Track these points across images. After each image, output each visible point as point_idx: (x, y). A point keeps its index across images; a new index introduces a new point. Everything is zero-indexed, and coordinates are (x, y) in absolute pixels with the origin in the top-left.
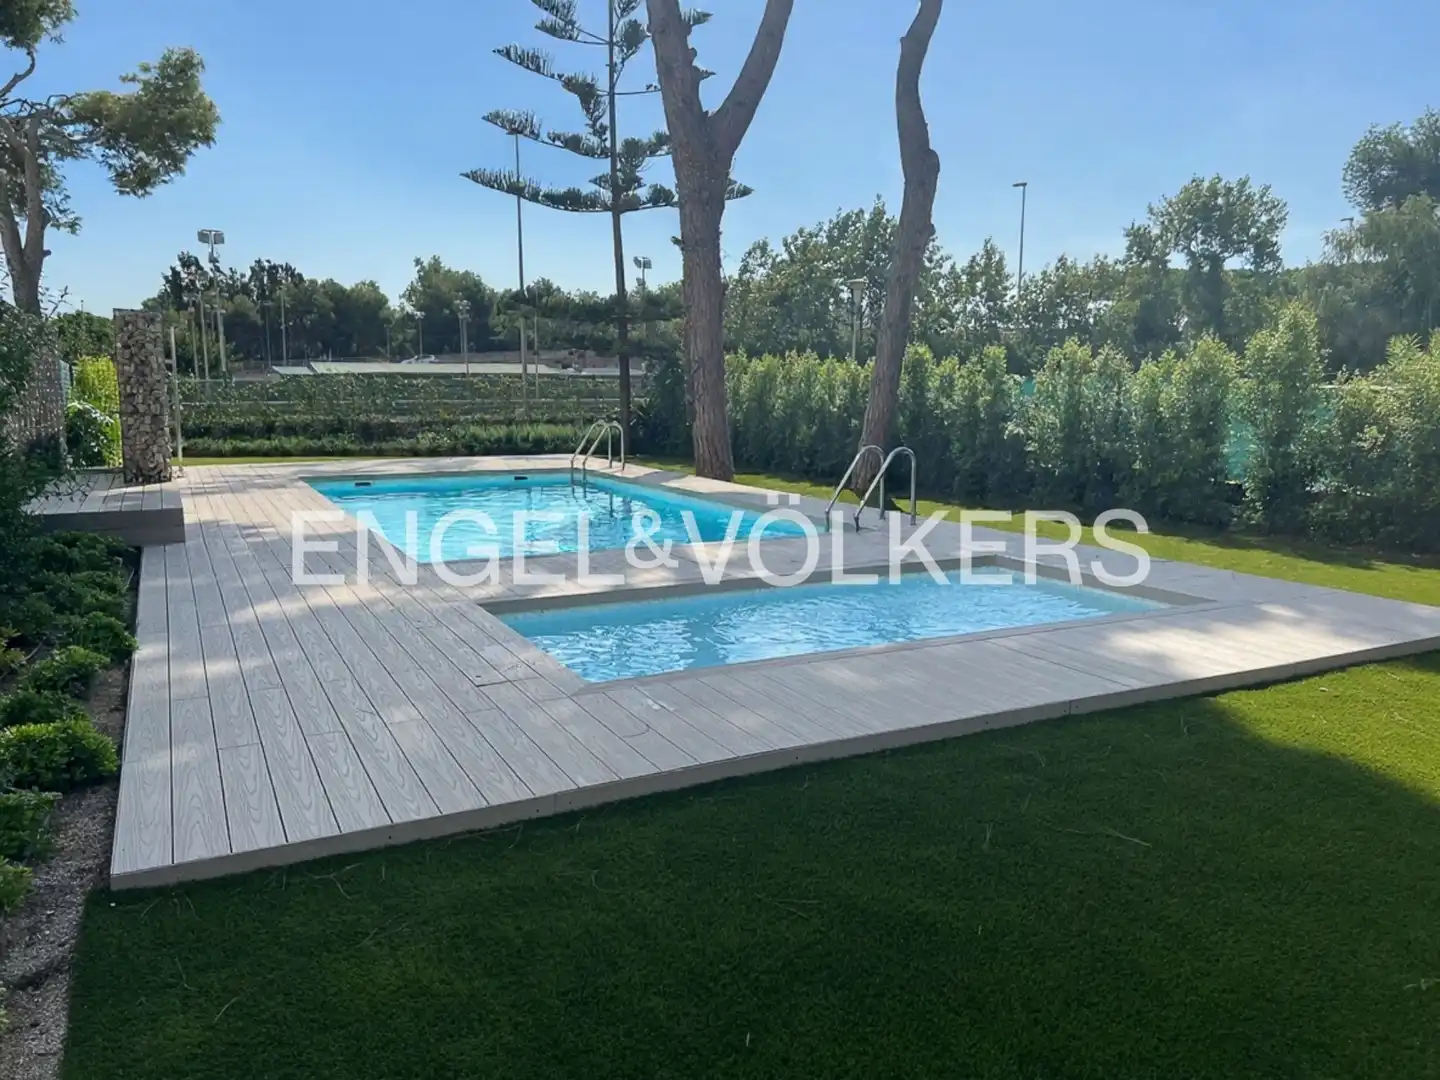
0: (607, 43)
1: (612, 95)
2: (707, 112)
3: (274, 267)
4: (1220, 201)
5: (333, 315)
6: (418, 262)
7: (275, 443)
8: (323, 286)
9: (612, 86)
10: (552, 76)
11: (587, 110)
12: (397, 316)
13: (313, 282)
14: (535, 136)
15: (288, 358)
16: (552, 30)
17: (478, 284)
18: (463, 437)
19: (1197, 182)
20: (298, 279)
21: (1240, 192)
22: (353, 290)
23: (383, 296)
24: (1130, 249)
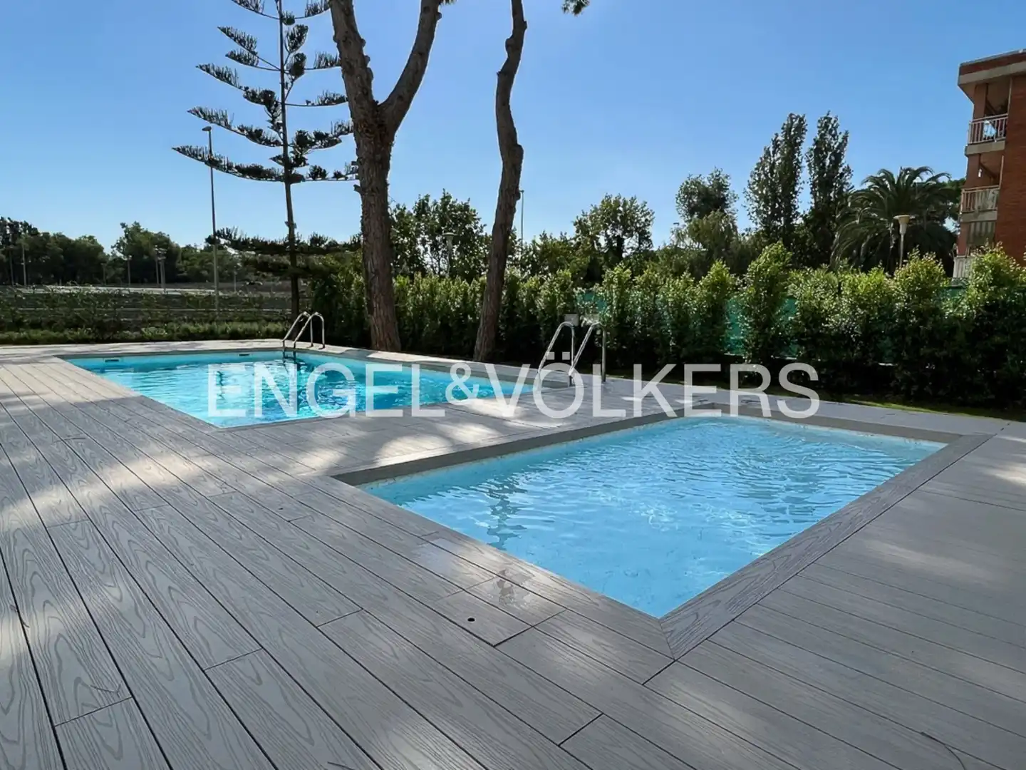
0: (279, 70)
1: (283, 104)
2: (377, 102)
3: (16, 223)
4: (621, 209)
5: (62, 257)
6: (123, 225)
7: (24, 334)
8: (54, 237)
9: (283, 98)
10: (240, 88)
11: (269, 110)
12: (110, 259)
13: (46, 235)
14: (228, 127)
15: (27, 283)
16: (238, 58)
17: (168, 240)
18: (178, 331)
19: (608, 198)
20: (34, 232)
21: (632, 203)
22: (77, 241)
23: (100, 246)
24: (577, 232)
